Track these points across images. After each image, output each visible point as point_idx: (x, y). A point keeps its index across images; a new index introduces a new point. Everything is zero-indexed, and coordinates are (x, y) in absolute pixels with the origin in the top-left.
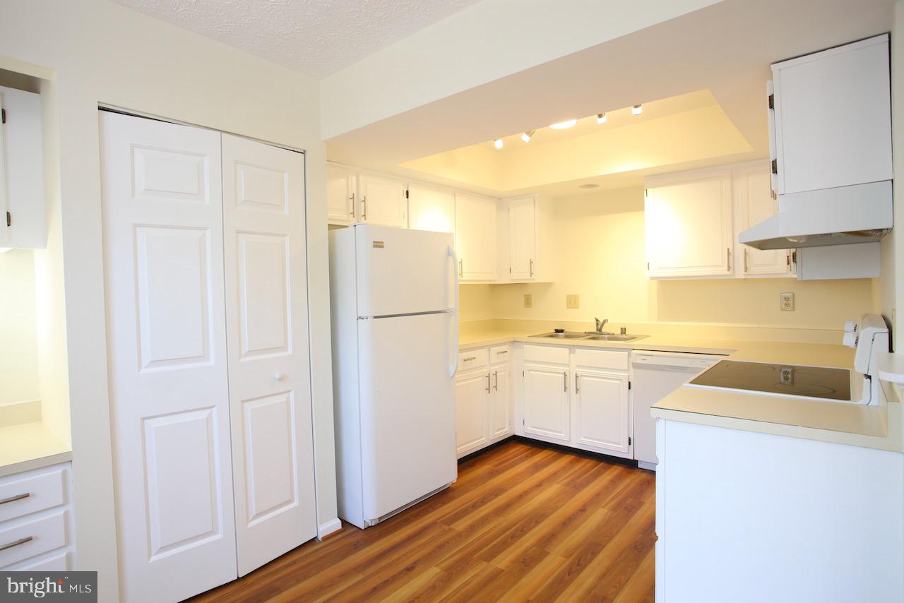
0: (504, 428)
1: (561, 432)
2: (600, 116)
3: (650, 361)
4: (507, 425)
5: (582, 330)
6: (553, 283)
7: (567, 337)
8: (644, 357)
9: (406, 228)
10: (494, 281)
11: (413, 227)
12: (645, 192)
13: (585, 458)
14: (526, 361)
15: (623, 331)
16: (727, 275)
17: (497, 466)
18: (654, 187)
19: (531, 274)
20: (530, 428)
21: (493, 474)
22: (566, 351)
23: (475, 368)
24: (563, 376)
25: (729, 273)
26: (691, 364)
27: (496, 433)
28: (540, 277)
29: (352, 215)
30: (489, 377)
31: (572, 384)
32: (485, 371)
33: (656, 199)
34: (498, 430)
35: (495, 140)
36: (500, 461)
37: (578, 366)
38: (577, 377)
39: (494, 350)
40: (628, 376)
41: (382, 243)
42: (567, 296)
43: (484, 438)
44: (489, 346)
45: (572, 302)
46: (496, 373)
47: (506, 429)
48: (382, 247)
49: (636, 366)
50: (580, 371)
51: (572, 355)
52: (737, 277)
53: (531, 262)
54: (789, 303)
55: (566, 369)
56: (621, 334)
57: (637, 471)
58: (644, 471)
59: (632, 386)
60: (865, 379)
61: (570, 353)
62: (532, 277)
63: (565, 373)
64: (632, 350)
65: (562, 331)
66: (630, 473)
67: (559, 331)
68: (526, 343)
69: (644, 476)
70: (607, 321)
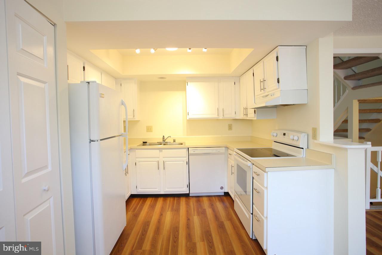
2: (190, 49)
3: (196, 152)
5: (156, 141)
6: (139, 121)
7: (150, 145)
8: (194, 151)
12: (187, 84)
13: (168, 197)
14: (137, 158)
16: (218, 118)
18: (190, 82)
20: (140, 190)
27: (127, 196)
31: (161, 166)
33: (191, 87)
34: (128, 194)
35: (136, 49)
37: (163, 157)
38: (164, 162)
40: (187, 159)
41: (104, 95)
42: (147, 126)
45: (149, 129)
48: (104, 97)
49: (191, 154)
50: (165, 159)
53: (134, 111)
55: (157, 159)
56: (174, 142)
57: (192, 197)
58: (193, 197)
59: (188, 163)
60: (302, 149)
61: (160, 152)
62: (134, 118)
63: (158, 161)
64: (188, 148)
65: (146, 142)
66: (189, 199)
67: (145, 143)
68: (137, 149)
69: (194, 199)
70: (170, 137)
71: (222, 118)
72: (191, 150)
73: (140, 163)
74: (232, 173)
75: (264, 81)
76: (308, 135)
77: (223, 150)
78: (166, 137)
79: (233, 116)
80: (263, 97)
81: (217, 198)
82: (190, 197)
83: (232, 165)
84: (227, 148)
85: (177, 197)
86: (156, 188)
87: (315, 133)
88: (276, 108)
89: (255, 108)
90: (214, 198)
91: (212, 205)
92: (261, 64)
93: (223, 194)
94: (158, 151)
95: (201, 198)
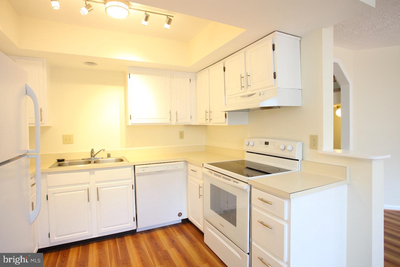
1: (85, 231)
3: (147, 170)
5: (79, 158)
6: (50, 127)
7: (71, 164)
8: (143, 169)
12: (128, 75)
13: (104, 241)
15: (109, 155)
16: (169, 123)
18: (134, 73)
24: (86, 191)
31: (94, 196)
33: (135, 80)
37: (97, 182)
38: (98, 189)
40: (132, 182)
45: (68, 140)
49: (139, 174)
50: (99, 185)
55: (87, 186)
56: (108, 157)
57: (141, 234)
58: (141, 232)
59: (135, 187)
60: (297, 161)
61: (90, 174)
63: (88, 189)
64: (134, 166)
65: (63, 160)
66: (137, 237)
67: (61, 162)
68: (49, 173)
69: (145, 236)
70: (104, 150)
71: (175, 123)
72: (139, 168)
73: (56, 195)
74: (200, 196)
75: (248, 76)
76: (303, 144)
77: (181, 165)
78: (96, 151)
79: (188, 121)
80: (242, 97)
81: (174, 229)
82: (138, 235)
83: (199, 186)
84: (186, 162)
85: (118, 238)
87: (314, 142)
88: (248, 111)
89: (226, 111)
90: (170, 229)
91: (173, 241)
92: (241, 54)
93: (181, 222)
94: (88, 173)
95: (153, 233)
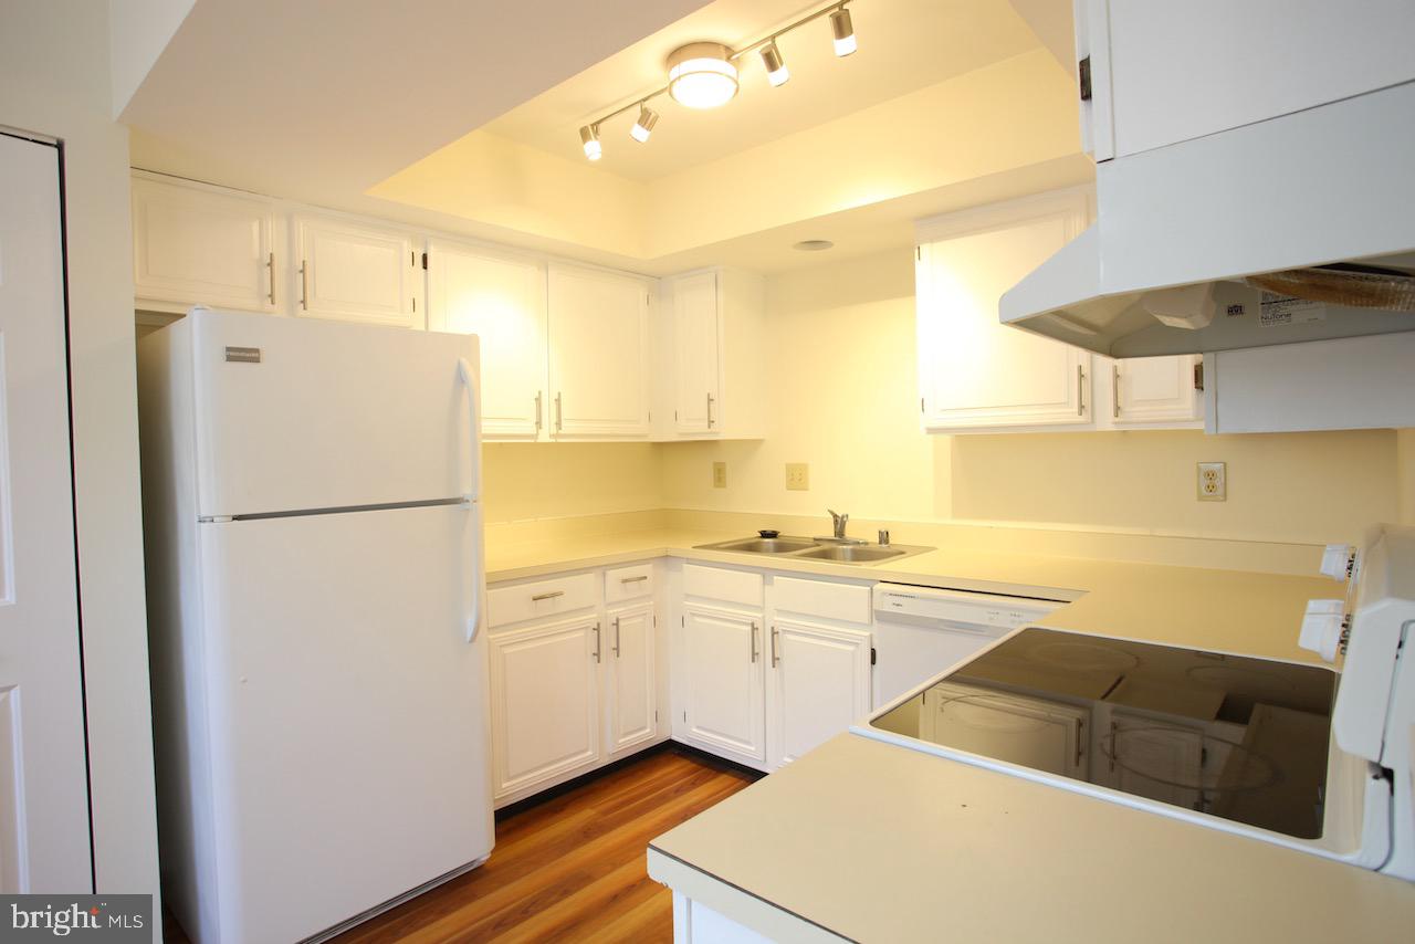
0: (644, 728)
3: (908, 608)
4: (649, 724)
5: (810, 533)
8: (898, 600)
9: (423, 329)
10: (646, 436)
11: (437, 326)
12: (917, 251)
14: (688, 596)
15: (884, 537)
17: (606, 813)
18: (932, 241)
19: (711, 422)
20: (695, 730)
21: (588, 834)
22: (757, 578)
23: (565, 613)
24: (750, 628)
25: (1081, 419)
26: (991, 619)
27: (620, 741)
28: (726, 431)
29: (270, 300)
30: (597, 629)
31: (767, 647)
32: (591, 618)
34: (626, 734)
36: (620, 800)
37: (780, 612)
38: (774, 633)
39: (614, 575)
40: (871, 636)
41: (257, 351)
42: (787, 465)
43: (589, 753)
44: (602, 568)
45: (797, 478)
46: (618, 620)
47: (648, 730)
48: (257, 360)
49: (881, 617)
50: (781, 621)
51: (767, 587)
52: (1099, 428)
53: (710, 400)
54: (1212, 485)
56: (881, 542)
62: (712, 429)
63: (754, 624)
64: (878, 583)
65: (774, 535)
72: (884, 595)
73: (697, 619)
86: (748, 743)
